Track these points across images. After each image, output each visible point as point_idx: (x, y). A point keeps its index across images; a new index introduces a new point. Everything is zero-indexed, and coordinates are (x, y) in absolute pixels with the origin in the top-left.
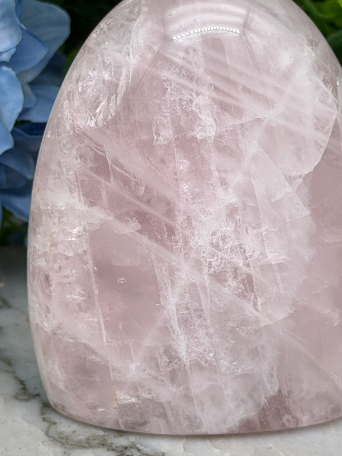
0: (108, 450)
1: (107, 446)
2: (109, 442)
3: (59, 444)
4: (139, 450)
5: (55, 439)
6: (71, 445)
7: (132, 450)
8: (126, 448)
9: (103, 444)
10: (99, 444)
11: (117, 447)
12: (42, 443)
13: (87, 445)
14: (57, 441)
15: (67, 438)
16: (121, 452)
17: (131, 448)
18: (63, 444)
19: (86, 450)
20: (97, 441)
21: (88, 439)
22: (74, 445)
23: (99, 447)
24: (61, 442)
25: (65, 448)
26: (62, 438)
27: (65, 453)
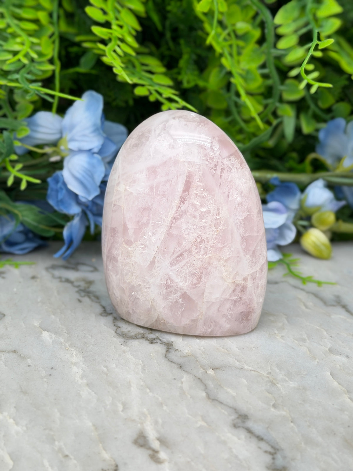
0: (145, 340)
1: (145, 338)
2: (146, 336)
3: (122, 337)
4: (160, 340)
5: (120, 335)
6: (128, 338)
7: (157, 340)
8: (154, 339)
9: (143, 337)
10: (141, 337)
11: (150, 339)
12: (114, 336)
13: (136, 338)
14: (121, 336)
15: (126, 335)
16: (152, 341)
17: (157, 339)
18: (124, 337)
19: (135, 340)
20: (140, 336)
21: (136, 335)
22: (129, 338)
23: (141, 339)
24: (122, 336)
25: (125, 339)
26: (123, 334)
27: (125, 341)
